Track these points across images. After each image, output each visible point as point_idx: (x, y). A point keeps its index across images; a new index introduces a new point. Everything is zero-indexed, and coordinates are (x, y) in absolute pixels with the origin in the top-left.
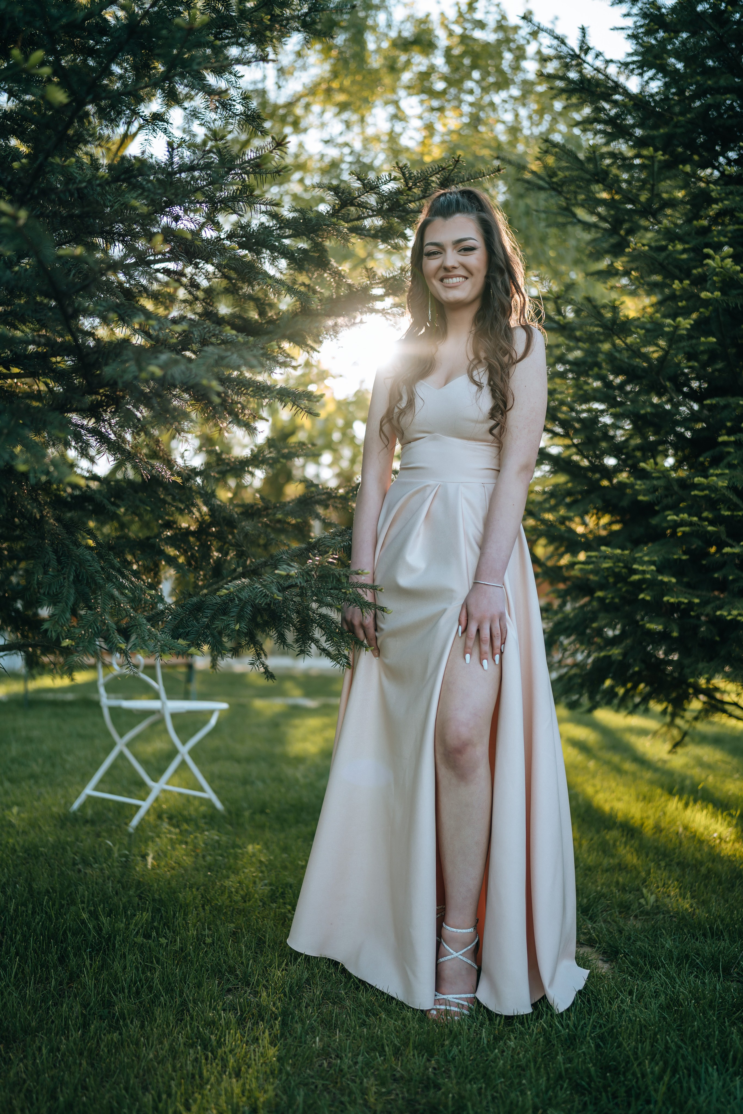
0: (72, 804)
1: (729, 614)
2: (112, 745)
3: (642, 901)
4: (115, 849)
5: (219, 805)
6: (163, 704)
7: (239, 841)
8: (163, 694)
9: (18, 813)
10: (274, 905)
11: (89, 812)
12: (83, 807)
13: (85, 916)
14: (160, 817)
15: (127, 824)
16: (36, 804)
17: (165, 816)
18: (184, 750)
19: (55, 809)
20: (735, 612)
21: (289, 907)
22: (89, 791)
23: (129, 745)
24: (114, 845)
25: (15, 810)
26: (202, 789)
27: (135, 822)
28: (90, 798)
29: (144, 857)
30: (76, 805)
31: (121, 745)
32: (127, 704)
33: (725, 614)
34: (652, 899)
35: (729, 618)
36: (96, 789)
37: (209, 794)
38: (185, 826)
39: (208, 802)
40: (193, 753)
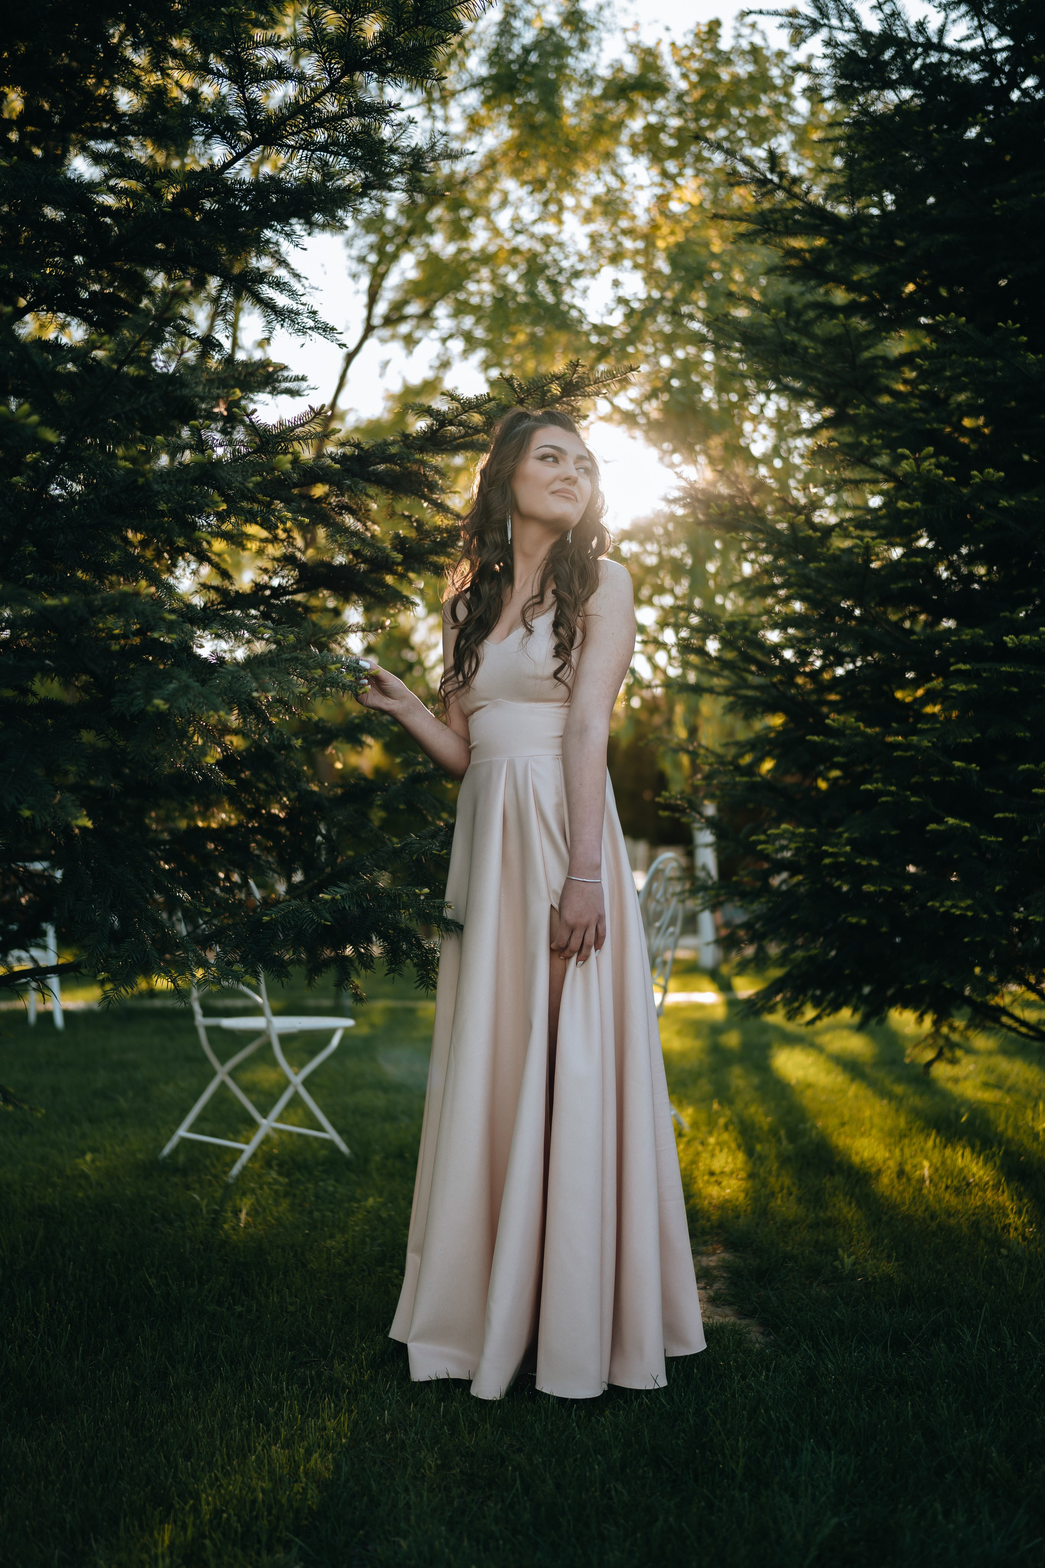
0: (162, 1148)
1: (942, 905)
2: (214, 1074)
3: (837, 1263)
4: (204, 1203)
5: (344, 1147)
6: (269, 1022)
7: (358, 1193)
8: (268, 1011)
9: (93, 1161)
10: (379, 1269)
11: (181, 1158)
12: (176, 1151)
13: (152, 1282)
14: (268, 1164)
15: (226, 1173)
16: (117, 1149)
17: (274, 1163)
18: (297, 1079)
19: (140, 1156)
20: (949, 903)
21: (396, 1271)
22: (182, 1132)
23: (232, 1074)
24: (202, 1199)
25: (89, 1157)
26: (321, 1129)
27: (236, 1170)
28: (184, 1140)
29: (237, 1212)
30: (167, 1150)
31: (222, 1073)
32: (228, 1023)
33: (937, 904)
34: (848, 1261)
35: (942, 910)
36: (192, 1129)
37: (331, 1134)
38: (298, 1175)
39: (329, 1145)
40: (307, 1083)
